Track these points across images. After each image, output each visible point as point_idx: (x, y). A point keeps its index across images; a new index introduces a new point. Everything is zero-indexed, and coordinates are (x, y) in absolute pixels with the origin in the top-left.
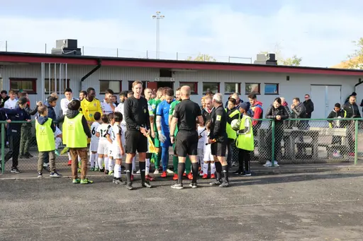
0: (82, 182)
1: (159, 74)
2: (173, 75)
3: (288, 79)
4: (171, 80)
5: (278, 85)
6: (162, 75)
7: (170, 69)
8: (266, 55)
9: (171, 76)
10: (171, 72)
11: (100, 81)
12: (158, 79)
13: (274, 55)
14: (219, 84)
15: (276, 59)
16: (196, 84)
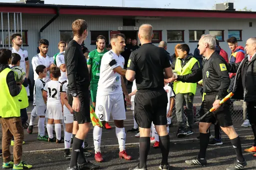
0: (14, 167)
1: (122, 23)
2: (136, 24)
3: (251, 25)
4: (135, 29)
5: (241, 31)
6: (125, 24)
7: (134, 17)
8: (225, 4)
10: (134, 20)
11: (60, 31)
12: (121, 28)
13: (233, 3)
14: (183, 31)
15: (234, 8)
16: (160, 32)
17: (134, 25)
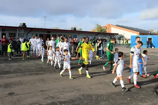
3: (79, 34)
5: (76, 35)
8: (73, 28)
16: (56, 35)
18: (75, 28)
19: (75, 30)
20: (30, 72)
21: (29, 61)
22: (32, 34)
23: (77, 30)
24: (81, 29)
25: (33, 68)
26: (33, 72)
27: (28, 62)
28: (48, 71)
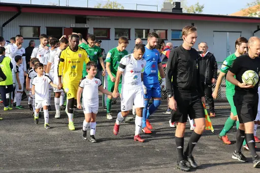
1: (74, 21)
2: (87, 21)
4: (86, 26)
6: (77, 22)
7: (86, 16)
8: (172, 3)
9: (86, 23)
10: (86, 19)
11: (20, 26)
12: (73, 25)
13: (180, 3)
14: (129, 30)
15: (181, 7)
16: (108, 30)
17: (85, 23)
18: (178, 4)
19: (178, 12)
20: (13, 165)
21: (9, 127)
22: (21, 27)
23: (184, 11)
24: (200, 9)
25: (25, 152)
26: (23, 165)
27: (8, 130)
28: (80, 163)
